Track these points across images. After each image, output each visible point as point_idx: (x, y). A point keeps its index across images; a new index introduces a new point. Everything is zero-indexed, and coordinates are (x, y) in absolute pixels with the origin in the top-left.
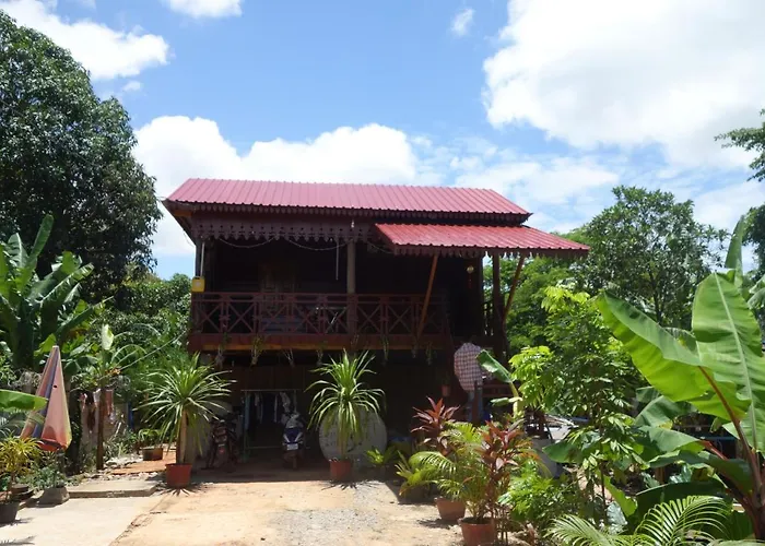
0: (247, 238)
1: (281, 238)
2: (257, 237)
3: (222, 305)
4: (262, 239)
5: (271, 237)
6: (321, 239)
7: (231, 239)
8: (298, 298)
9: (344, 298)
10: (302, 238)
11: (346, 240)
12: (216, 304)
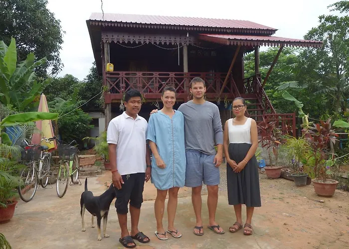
0: (132, 42)
1: (150, 42)
2: (137, 42)
3: (121, 78)
4: (140, 43)
5: (144, 42)
6: (170, 43)
7: (124, 43)
8: (159, 75)
9: (183, 75)
10: (160, 43)
11: (183, 44)
12: (118, 78)
